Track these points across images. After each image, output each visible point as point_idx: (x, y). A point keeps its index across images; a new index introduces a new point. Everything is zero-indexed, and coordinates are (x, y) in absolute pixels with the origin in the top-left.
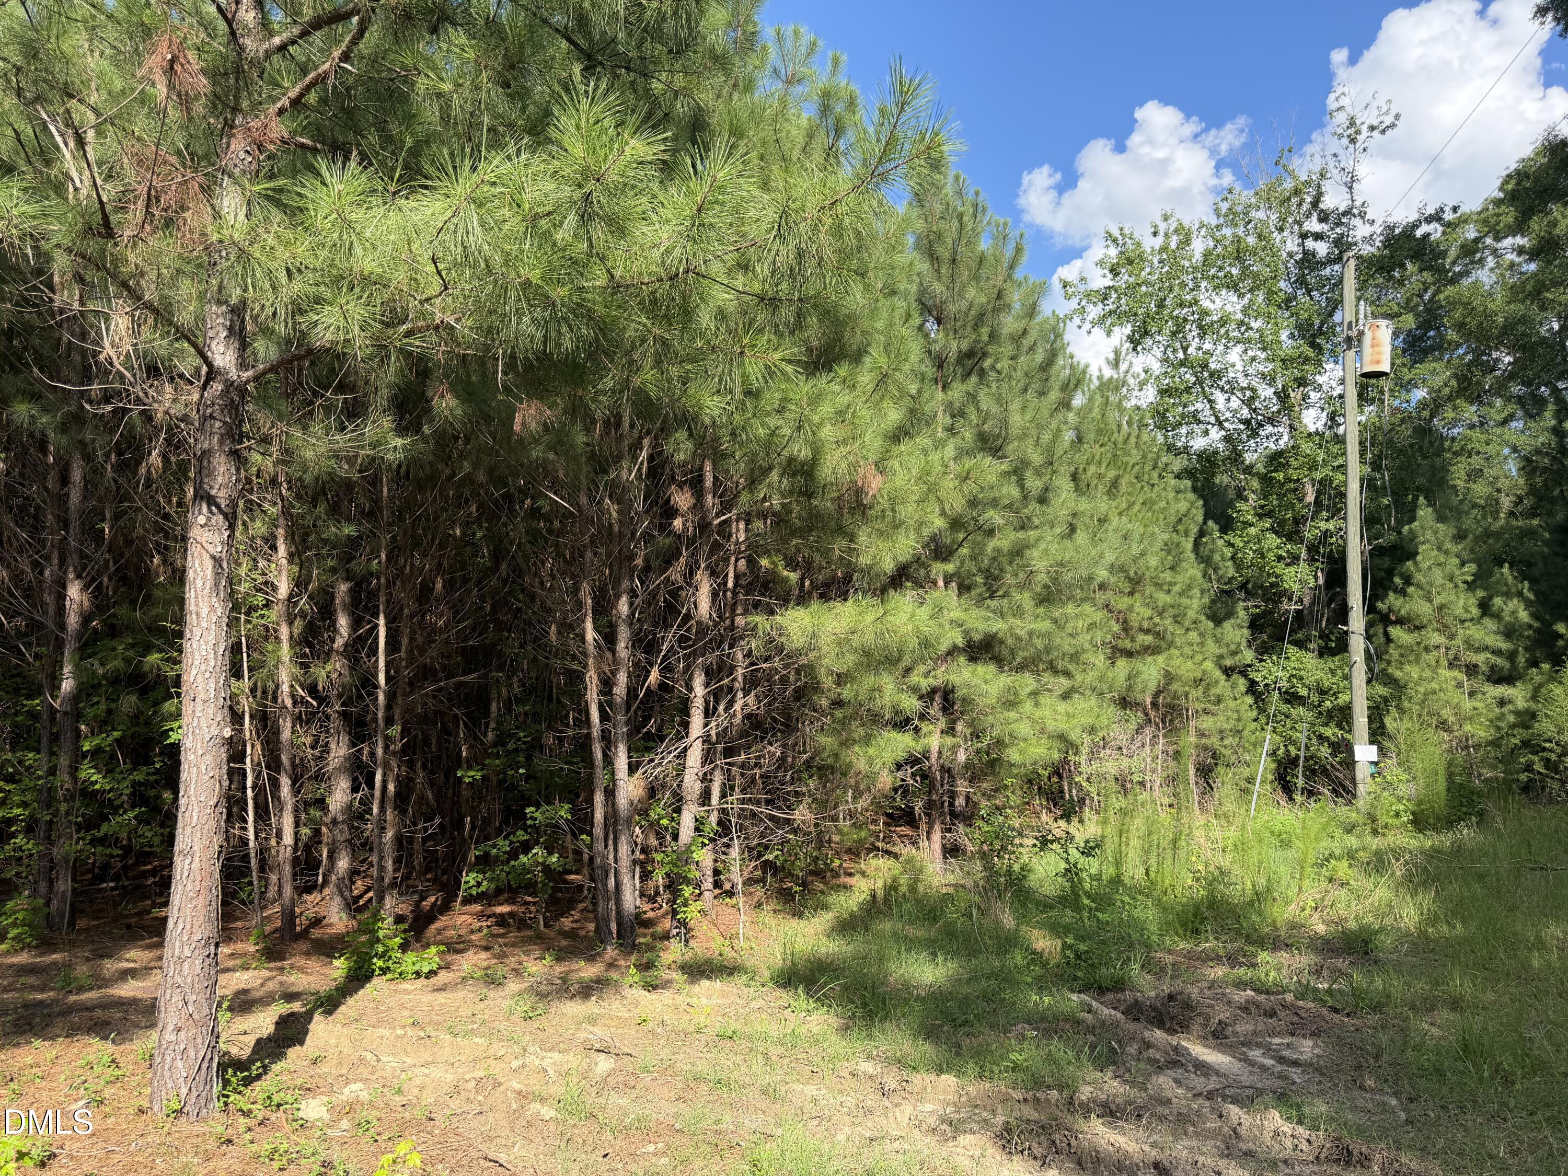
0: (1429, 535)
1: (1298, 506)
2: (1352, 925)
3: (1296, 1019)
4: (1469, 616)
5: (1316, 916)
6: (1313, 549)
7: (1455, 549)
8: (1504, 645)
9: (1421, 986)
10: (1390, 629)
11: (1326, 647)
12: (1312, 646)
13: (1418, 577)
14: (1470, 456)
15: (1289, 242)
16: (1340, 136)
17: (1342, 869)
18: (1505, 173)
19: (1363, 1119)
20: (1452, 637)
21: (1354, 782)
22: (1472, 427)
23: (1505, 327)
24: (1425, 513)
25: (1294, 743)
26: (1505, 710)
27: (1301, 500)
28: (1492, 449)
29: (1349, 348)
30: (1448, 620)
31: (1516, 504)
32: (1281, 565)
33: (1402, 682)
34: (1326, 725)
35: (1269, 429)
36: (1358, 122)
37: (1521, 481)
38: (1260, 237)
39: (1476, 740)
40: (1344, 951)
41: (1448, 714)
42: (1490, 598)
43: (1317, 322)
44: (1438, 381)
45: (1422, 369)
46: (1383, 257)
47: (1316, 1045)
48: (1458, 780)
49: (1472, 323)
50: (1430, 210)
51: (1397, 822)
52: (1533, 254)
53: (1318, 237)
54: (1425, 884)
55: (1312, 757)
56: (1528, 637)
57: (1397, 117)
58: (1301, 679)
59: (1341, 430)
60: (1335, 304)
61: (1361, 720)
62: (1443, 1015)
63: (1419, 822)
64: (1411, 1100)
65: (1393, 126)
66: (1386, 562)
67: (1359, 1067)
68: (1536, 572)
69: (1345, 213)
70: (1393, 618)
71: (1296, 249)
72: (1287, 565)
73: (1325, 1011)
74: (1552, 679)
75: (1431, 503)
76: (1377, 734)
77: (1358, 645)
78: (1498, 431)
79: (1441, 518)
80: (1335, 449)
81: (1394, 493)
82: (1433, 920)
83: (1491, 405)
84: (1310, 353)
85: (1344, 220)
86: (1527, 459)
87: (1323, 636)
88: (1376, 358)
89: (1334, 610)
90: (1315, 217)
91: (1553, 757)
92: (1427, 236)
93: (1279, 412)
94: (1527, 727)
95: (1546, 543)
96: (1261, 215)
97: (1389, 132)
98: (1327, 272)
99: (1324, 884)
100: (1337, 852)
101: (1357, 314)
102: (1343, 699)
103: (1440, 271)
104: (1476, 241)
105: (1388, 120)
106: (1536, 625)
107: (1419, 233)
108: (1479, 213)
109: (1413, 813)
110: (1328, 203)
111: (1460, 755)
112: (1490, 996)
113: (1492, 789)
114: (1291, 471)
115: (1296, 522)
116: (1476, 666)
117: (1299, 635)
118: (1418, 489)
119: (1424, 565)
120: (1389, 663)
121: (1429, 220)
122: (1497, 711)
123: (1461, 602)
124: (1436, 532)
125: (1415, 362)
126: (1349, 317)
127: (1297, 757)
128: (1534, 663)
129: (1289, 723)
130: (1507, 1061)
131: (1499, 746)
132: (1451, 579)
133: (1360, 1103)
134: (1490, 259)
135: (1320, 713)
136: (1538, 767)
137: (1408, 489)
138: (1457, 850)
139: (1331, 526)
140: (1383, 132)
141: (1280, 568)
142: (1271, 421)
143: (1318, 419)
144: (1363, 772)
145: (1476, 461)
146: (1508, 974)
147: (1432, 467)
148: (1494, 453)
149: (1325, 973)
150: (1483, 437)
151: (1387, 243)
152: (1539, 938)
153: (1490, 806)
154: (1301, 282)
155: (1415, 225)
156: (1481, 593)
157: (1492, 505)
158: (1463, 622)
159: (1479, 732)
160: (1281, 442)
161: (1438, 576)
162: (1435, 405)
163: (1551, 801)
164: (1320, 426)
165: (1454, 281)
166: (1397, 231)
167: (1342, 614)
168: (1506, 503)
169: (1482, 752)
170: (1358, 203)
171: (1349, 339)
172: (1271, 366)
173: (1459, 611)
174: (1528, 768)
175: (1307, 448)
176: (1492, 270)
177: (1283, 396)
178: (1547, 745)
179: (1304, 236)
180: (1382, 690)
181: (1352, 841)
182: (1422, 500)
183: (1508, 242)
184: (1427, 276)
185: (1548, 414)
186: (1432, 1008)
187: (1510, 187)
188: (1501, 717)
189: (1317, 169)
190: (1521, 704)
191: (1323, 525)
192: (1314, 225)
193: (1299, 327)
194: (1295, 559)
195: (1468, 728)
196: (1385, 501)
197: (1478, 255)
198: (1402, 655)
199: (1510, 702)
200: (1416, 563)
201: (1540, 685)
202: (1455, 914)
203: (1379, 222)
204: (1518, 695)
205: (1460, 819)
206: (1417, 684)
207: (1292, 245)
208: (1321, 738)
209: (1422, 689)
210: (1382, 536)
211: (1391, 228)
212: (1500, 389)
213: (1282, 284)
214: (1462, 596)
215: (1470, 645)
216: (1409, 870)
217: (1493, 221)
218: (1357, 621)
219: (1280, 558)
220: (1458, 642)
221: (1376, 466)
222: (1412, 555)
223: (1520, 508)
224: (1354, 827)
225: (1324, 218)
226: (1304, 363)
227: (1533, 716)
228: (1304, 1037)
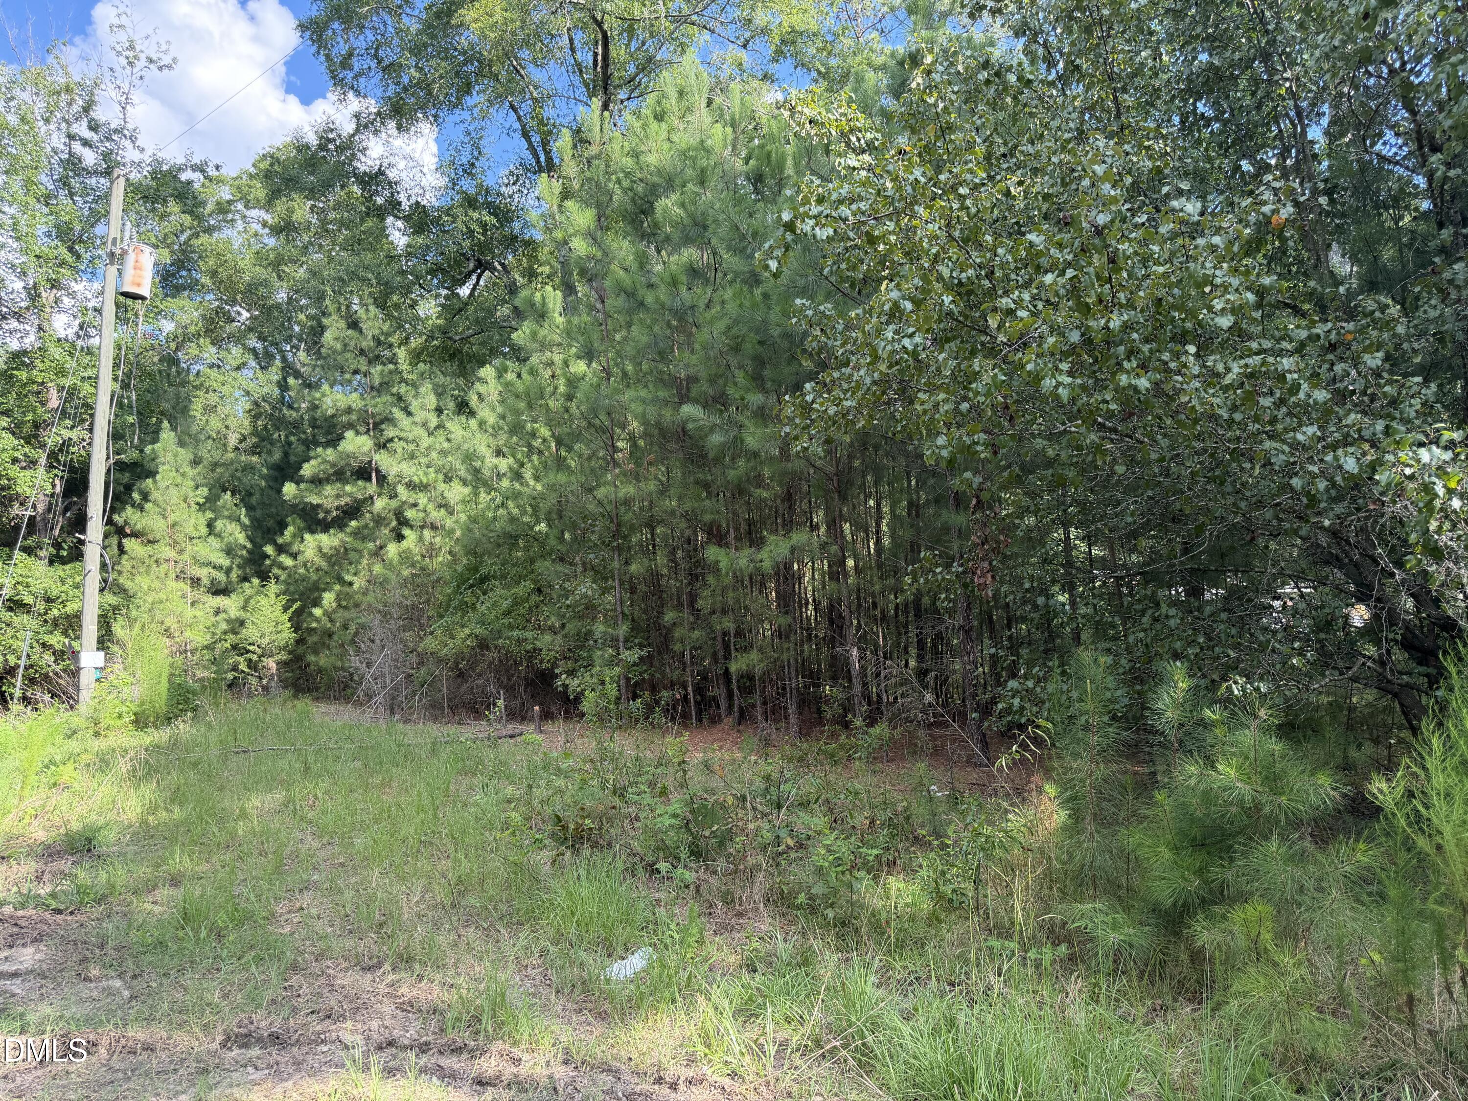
0: (169, 456)
1: (40, 410)
2: (75, 826)
3: (15, 930)
4: (198, 534)
5: (36, 823)
6: (53, 456)
7: (190, 472)
8: (226, 562)
9: (144, 871)
10: (125, 541)
11: (57, 555)
12: (43, 553)
13: (155, 495)
14: (207, 392)
15: (55, 136)
16: (119, 54)
17: (67, 772)
18: (261, 152)
19: (88, 1007)
20: (181, 552)
21: (78, 690)
22: (211, 366)
23: (249, 285)
24: (167, 435)
25: (14, 652)
26: (219, 618)
27: (43, 404)
28: (225, 390)
29: (112, 263)
30: (179, 537)
31: (241, 442)
32: (16, 467)
33: (131, 593)
34: (51, 633)
35: (14, 324)
36: (138, 48)
37: (247, 423)
38: (23, 119)
39: (194, 645)
40: (66, 852)
41: (171, 622)
42: (215, 519)
43: (78, 227)
44: (185, 319)
45: (171, 304)
46: (149, 188)
47: (39, 951)
48: (178, 680)
49: (224, 274)
50: (196, 160)
51: (118, 723)
52: (276, 230)
53: (86, 143)
54: (147, 777)
55: (31, 666)
56: (241, 556)
57: (175, 60)
58: (28, 586)
59: (95, 341)
60: (98, 216)
61: (90, 628)
62: (164, 892)
63: (140, 722)
64: (135, 977)
65: (169, 67)
66: (126, 477)
67: (84, 960)
68: (254, 500)
69: (116, 131)
70: (128, 531)
71: (62, 147)
72: (24, 468)
73: (47, 915)
74: (259, 593)
75: (173, 428)
76: (105, 640)
77: (93, 553)
78: (233, 374)
79: (181, 444)
80: (86, 360)
81: (139, 413)
82: (153, 809)
83: (228, 351)
84: (69, 257)
85: (115, 137)
86: (256, 404)
87: (57, 546)
88: (137, 280)
89: (70, 519)
90: (85, 123)
91: (255, 658)
92: (189, 183)
93: (27, 308)
94: (236, 633)
95: (262, 477)
96: (26, 96)
97: (166, 71)
98: (92, 181)
99: (44, 792)
100: (58, 758)
101: (122, 231)
102: (71, 608)
103: (199, 218)
104: (229, 202)
105: (167, 60)
106: (249, 545)
107: (184, 177)
108: (235, 179)
109: (135, 714)
110: (99, 114)
111: (179, 660)
112: (205, 867)
113: (204, 688)
114: (35, 372)
115: (36, 426)
116: (198, 579)
117: (30, 542)
118: (162, 413)
119: (162, 484)
120: (120, 573)
121: (194, 168)
122: (213, 619)
123: (193, 521)
124: (176, 456)
125: (167, 296)
126: (114, 232)
127: (17, 666)
128: (245, 579)
129: (10, 632)
130: (221, 919)
131: (213, 649)
132: (185, 500)
133: (85, 994)
134: (240, 222)
135: (46, 621)
136: (243, 667)
137: (152, 412)
138: (174, 744)
139: (74, 435)
140: (160, 68)
141: (13, 471)
142: (18, 316)
143: (69, 326)
144: (87, 678)
145: (213, 398)
146: (219, 844)
147: (178, 396)
148: (227, 393)
149: (46, 877)
150: (220, 378)
151: (155, 174)
152: (243, 809)
153: (202, 701)
154: (64, 182)
155: (180, 169)
156: (209, 515)
157: (220, 440)
158: (191, 538)
159: (199, 638)
160: (27, 340)
161: (174, 495)
162: (183, 339)
163: (250, 696)
164: (71, 333)
165: (209, 230)
166: (165, 168)
167: (80, 523)
168: (233, 440)
169: (197, 655)
170: (130, 126)
171: (112, 255)
172: (24, 259)
173: (190, 530)
174: (235, 668)
175: (56, 352)
176: (239, 233)
177: (33, 294)
178: (251, 648)
179: (71, 137)
180: (111, 599)
181: (74, 745)
182: (166, 424)
183: (254, 213)
184: (187, 219)
185: (274, 369)
186: (155, 887)
187: (262, 166)
188: (216, 625)
189: (93, 75)
190: (234, 613)
191: (66, 434)
192: (82, 129)
193: (57, 227)
194: (32, 463)
195: (188, 634)
196: (131, 419)
197: (230, 216)
198: (133, 567)
199: (225, 611)
200: (155, 482)
201: (250, 597)
202: (173, 800)
203: (149, 152)
204: (231, 605)
205: (176, 717)
206: (145, 594)
207: (58, 141)
208: (44, 645)
209: (150, 599)
210: (125, 452)
211: (160, 163)
212: (238, 338)
213: (43, 178)
214: (194, 516)
215: (196, 561)
216: (133, 766)
217: (246, 189)
218: (95, 530)
219: (15, 460)
220: (186, 557)
221: (125, 386)
222: (152, 474)
223: (243, 445)
224: (75, 732)
225: (94, 127)
226: (60, 266)
227: (242, 623)
228: (24, 945)
